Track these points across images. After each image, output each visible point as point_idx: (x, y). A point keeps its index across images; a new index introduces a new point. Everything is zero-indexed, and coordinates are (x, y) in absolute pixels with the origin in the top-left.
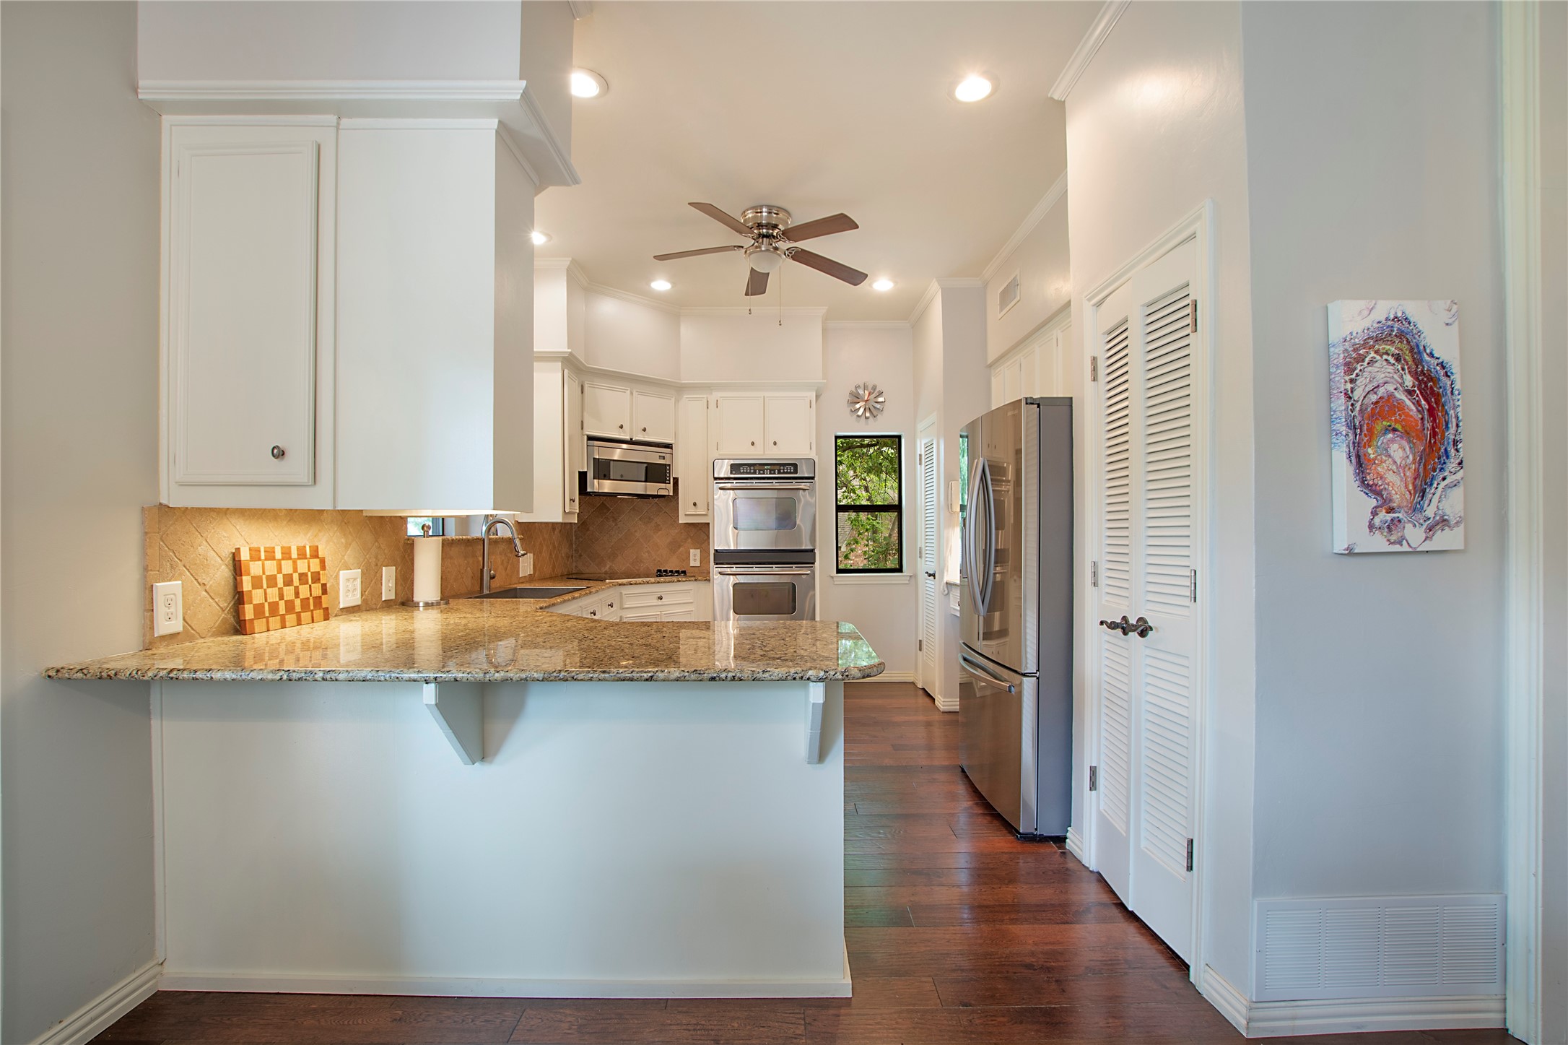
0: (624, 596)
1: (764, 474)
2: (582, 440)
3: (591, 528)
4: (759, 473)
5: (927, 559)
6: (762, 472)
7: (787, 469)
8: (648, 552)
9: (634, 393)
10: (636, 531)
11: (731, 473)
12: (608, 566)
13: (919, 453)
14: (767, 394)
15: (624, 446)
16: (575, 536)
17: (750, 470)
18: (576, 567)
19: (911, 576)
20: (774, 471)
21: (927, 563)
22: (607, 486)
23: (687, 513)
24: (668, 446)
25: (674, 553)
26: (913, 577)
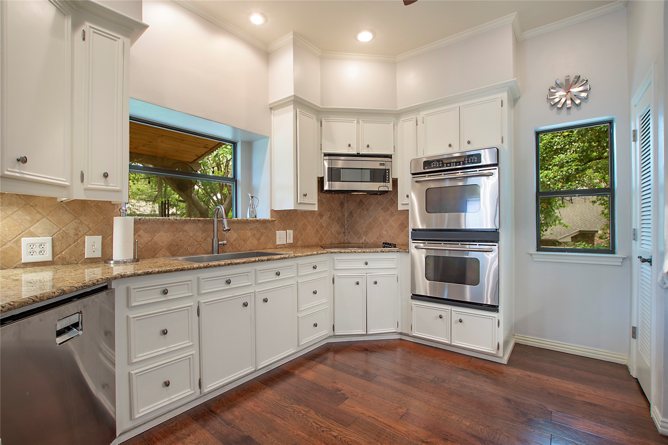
0: (335, 260)
1: (450, 166)
2: (321, 156)
3: (355, 216)
4: (447, 166)
5: (643, 242)
6: (448, 165)
7: (471, 160)
8: (387, 231)
9: (360, 122)
10: (379, 217)
11: (424, 169)
12: (363, 240)
13: (633, 128)
14: (461, 104)
15: (342, 158)
16: (347, 220)
17: (439, 164)
18: (347, 239)
19: (624, 259)
20: (459, 162)
21: (643, 246)
22: (337, 186)
23: (403, 203)
24: (390, 156)
25: (403, 231)
26: (627, 259)
